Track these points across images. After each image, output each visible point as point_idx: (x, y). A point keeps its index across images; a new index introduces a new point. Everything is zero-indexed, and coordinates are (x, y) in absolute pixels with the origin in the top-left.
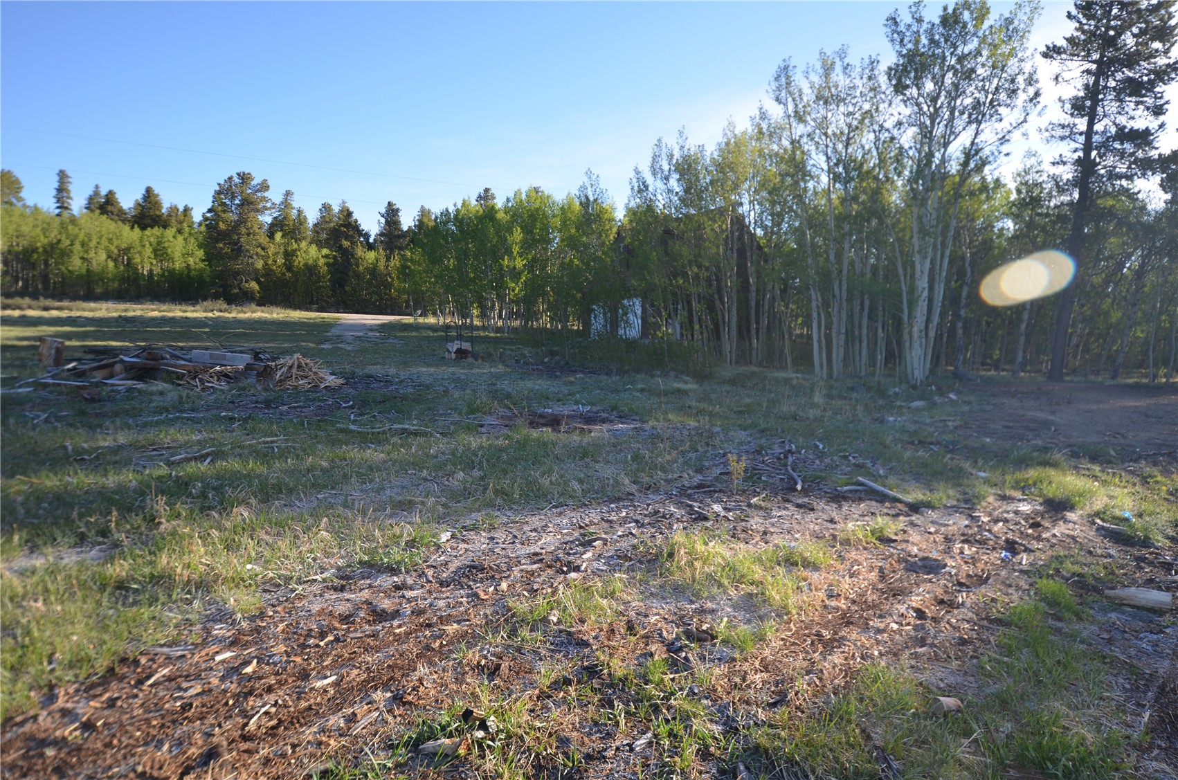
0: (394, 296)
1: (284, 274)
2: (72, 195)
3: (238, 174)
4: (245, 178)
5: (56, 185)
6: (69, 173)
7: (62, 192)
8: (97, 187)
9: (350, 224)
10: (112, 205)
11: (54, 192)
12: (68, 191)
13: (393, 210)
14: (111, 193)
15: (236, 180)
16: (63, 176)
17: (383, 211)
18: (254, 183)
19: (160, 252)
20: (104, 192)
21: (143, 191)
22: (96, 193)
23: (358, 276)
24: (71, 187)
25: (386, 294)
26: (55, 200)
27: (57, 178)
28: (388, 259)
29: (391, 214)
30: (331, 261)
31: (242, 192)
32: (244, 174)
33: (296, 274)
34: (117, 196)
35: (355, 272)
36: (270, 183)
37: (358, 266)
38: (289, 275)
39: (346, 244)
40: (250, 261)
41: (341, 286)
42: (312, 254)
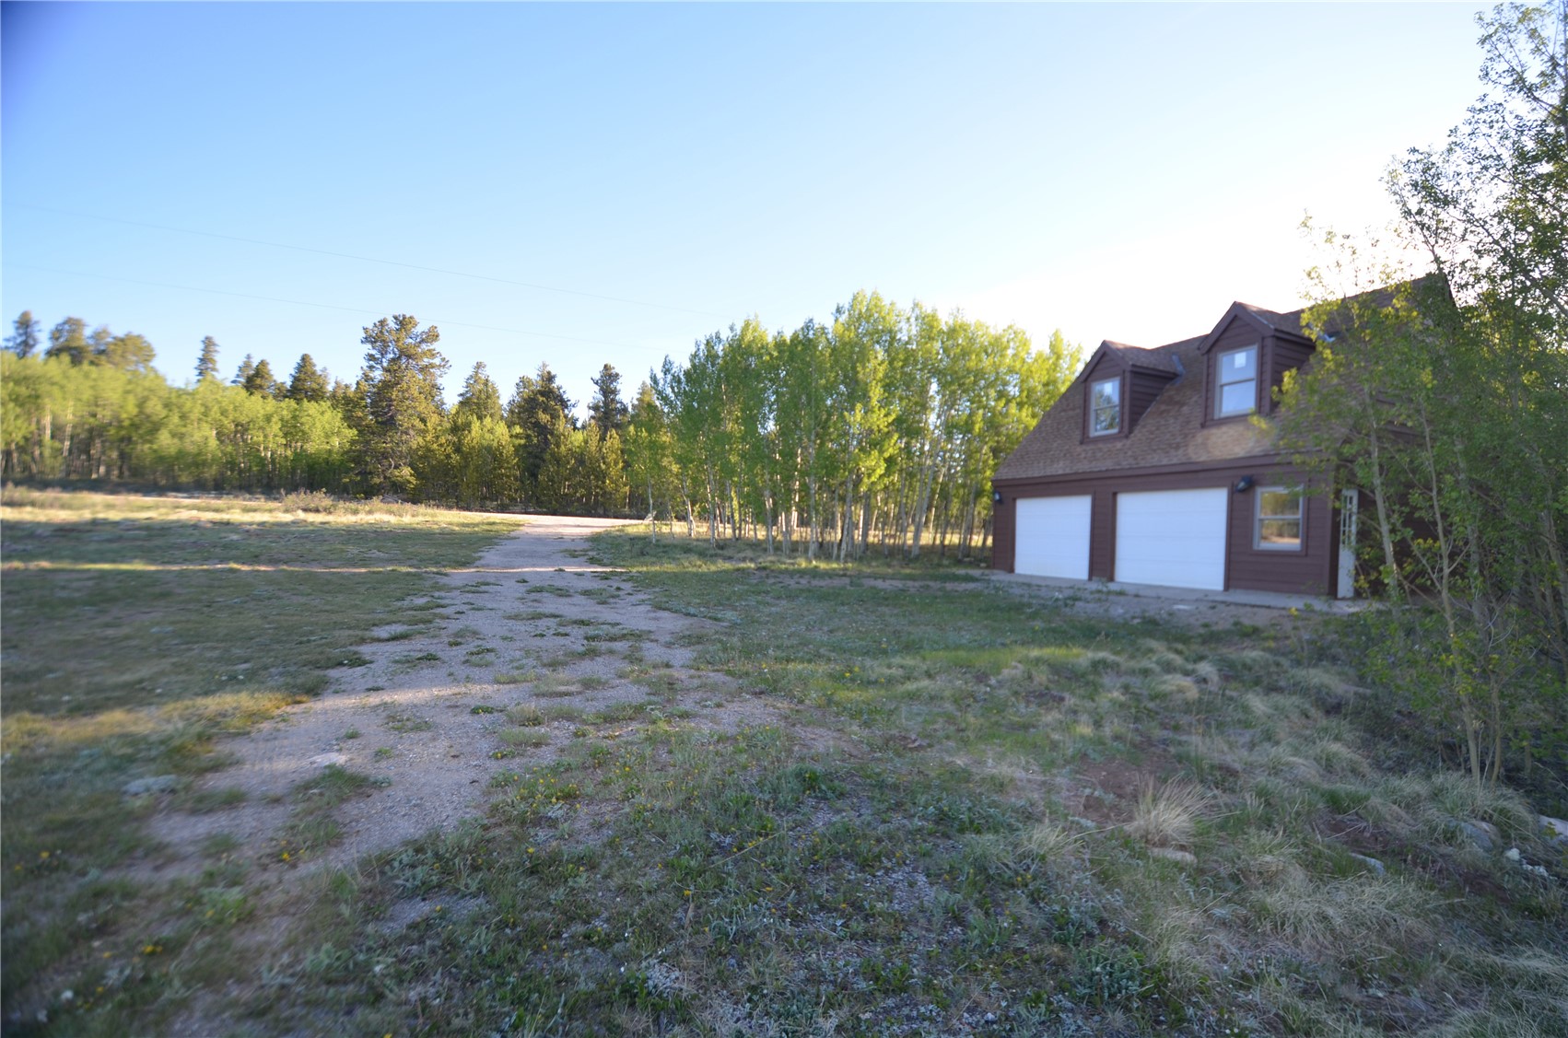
0: (609, 489)
1: (448, 456)
2: (218, 366)
3: (396, 318)
4: (404, 323)
5: (200, 354)
6: (216, 340)
7: (206, 364)
8: (249, 357)
9: (551, 391)
10: (262, 377)
11: (197, 363)
12: (213, 361)
13: (610, 376)
14: (263, 363)
15: (392, 324)
16: (208, 344)
17: (597, 376)
18: (419, 329)
19: (292, 430)
20: (255, 363)
21: (298, 360)
22: (247, 365)
23: (557, 460)
24: (217, 357)
25: (597, 487)
26: (197, 372)
27: (202, 346)
28: (603, 439)
29: (607, 381)
30: (523, 442)
31: (398, 340)
32: (404, 317)
33: (465, 457)
34: (270, 367)
35: (553, 455)
36: (440, 331)
37: (558, 446)
38: (456, 458)
39: (544, 418)
40: (404, 437)
41: (534, 475)
42: (496, 433)
